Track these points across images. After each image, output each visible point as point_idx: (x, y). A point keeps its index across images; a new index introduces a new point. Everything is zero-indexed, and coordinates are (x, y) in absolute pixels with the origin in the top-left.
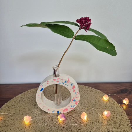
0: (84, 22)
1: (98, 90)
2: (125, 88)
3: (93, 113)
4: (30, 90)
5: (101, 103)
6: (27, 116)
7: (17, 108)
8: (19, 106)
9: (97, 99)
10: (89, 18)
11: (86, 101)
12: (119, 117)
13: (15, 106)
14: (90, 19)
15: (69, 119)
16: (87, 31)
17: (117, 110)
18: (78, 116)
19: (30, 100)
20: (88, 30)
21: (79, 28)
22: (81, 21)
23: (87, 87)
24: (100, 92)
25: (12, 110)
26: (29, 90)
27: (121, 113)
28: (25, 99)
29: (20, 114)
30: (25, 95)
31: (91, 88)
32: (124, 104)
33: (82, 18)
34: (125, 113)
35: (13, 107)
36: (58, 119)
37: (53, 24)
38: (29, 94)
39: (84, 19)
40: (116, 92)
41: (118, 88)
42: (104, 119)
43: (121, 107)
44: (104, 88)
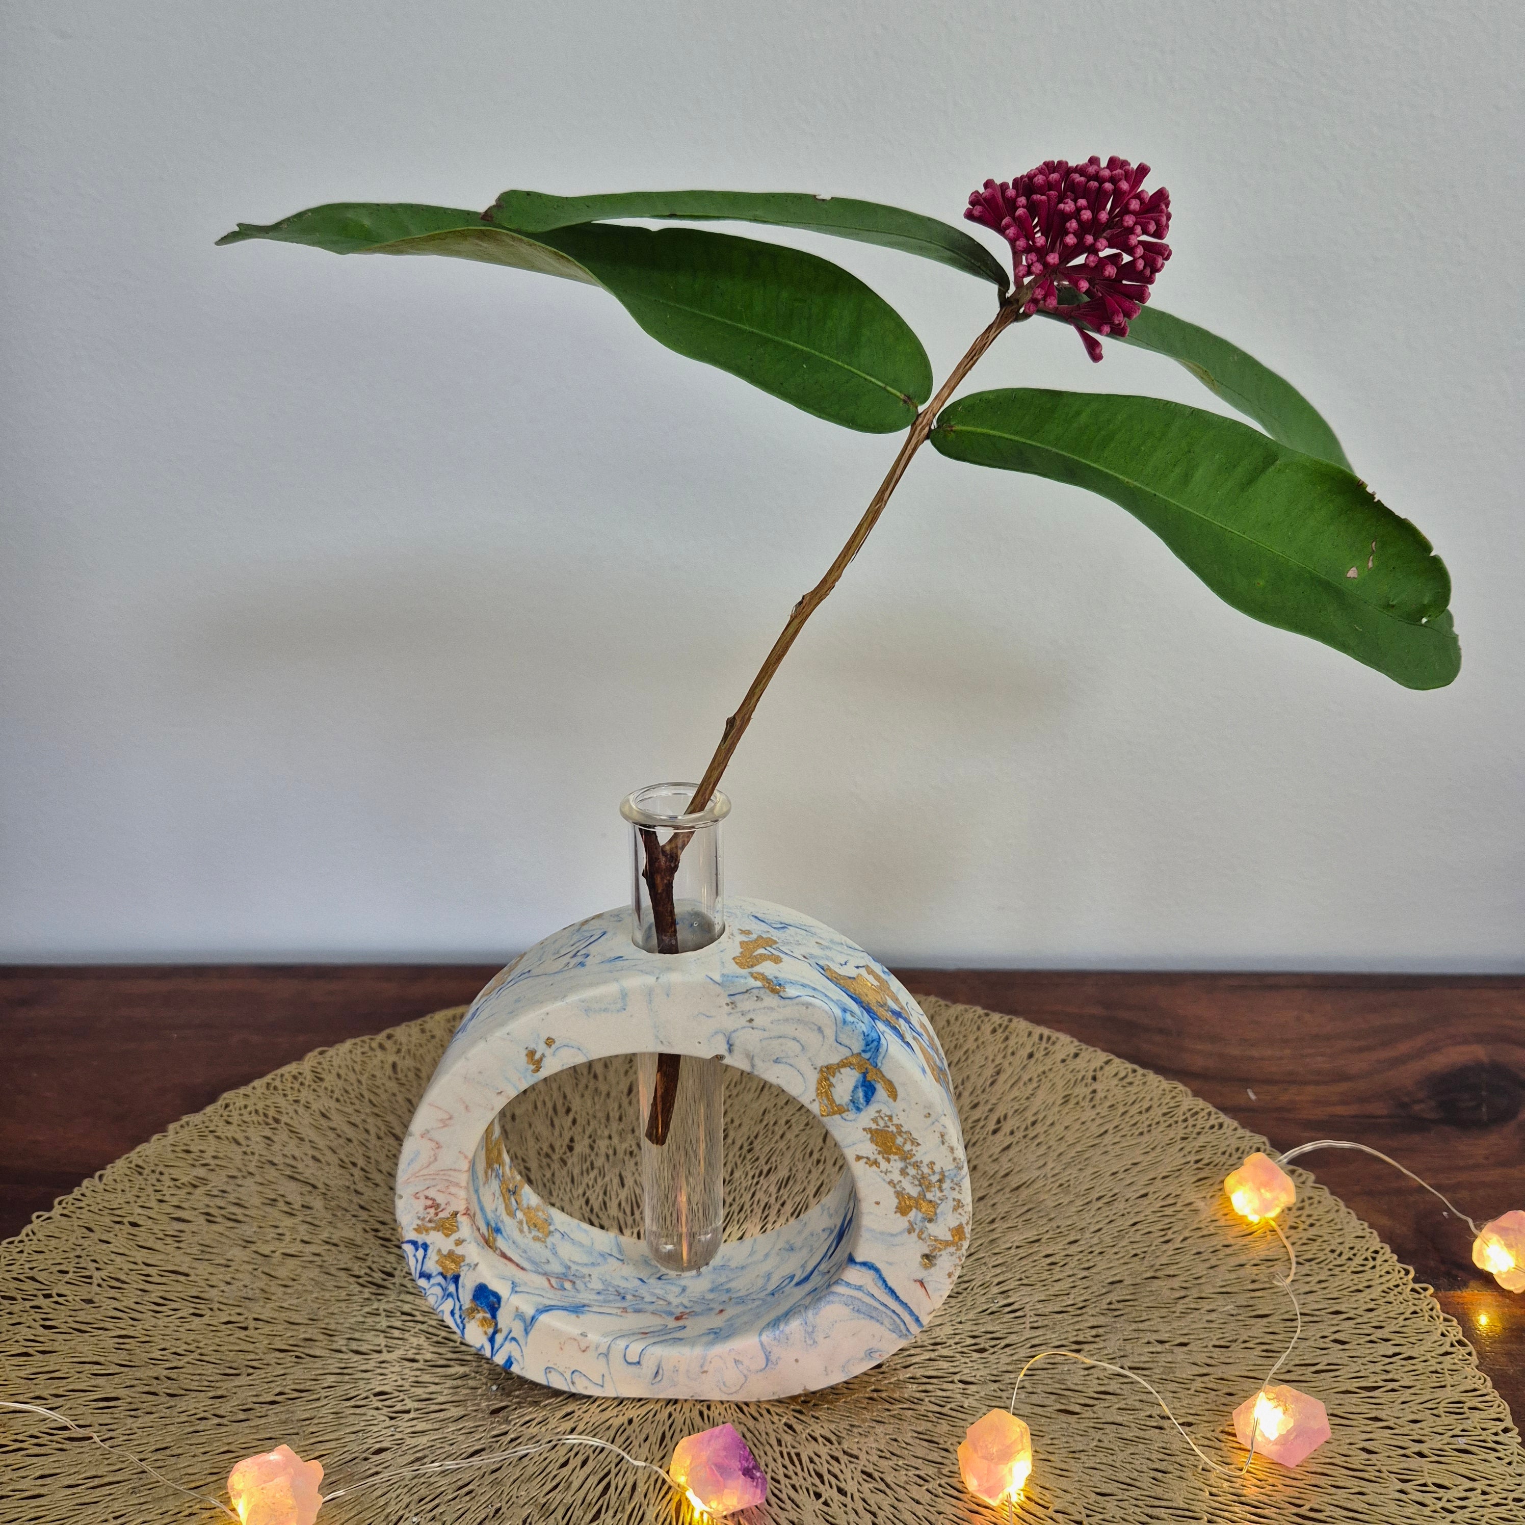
0: (1084, 228)
1: (1152, 1076)
2: (1479, 1052)
3: (1107, 1411)
4: (311, 1059)
5: (1201, 1269)
6: (274, 1456)
7: (149, 1321)
8: (176, 1288)
9: (1148, 1208)
10: (1143, 170)
11: (1017, 1238)
12: (1429, 1471)
13: (117, 1284)
14: (1161, 196)
15: (802, 1498)
16: (1105, 342)
17: (1401, 1373)
18: (922, 1449)
19: (318, 1203)
20: (1118, 332)
21: (1004, 302)
22: (1032, 208)
23: (1021, 1025)
24: (1188, 1101)
25: (85, 1347)
26: (299, 1056)
27: (1456, 1409)
28: (249, 1190)
29: (189, 1404)
30: (256, 1135)
31: (1065, 1043)
32: (1487, 1279)
33: (1049, 167)
34: (1505, 1410)
35: (102, 1296)
36: (663, 1487)
37: (654, 225)
38: (304, 1123)
39: (1076, 191)
40: (1378, 1108)
41: (1403, 1048)
42: (1251, 1493)
43: (1456, 1332)
44: (1236, 1052)
